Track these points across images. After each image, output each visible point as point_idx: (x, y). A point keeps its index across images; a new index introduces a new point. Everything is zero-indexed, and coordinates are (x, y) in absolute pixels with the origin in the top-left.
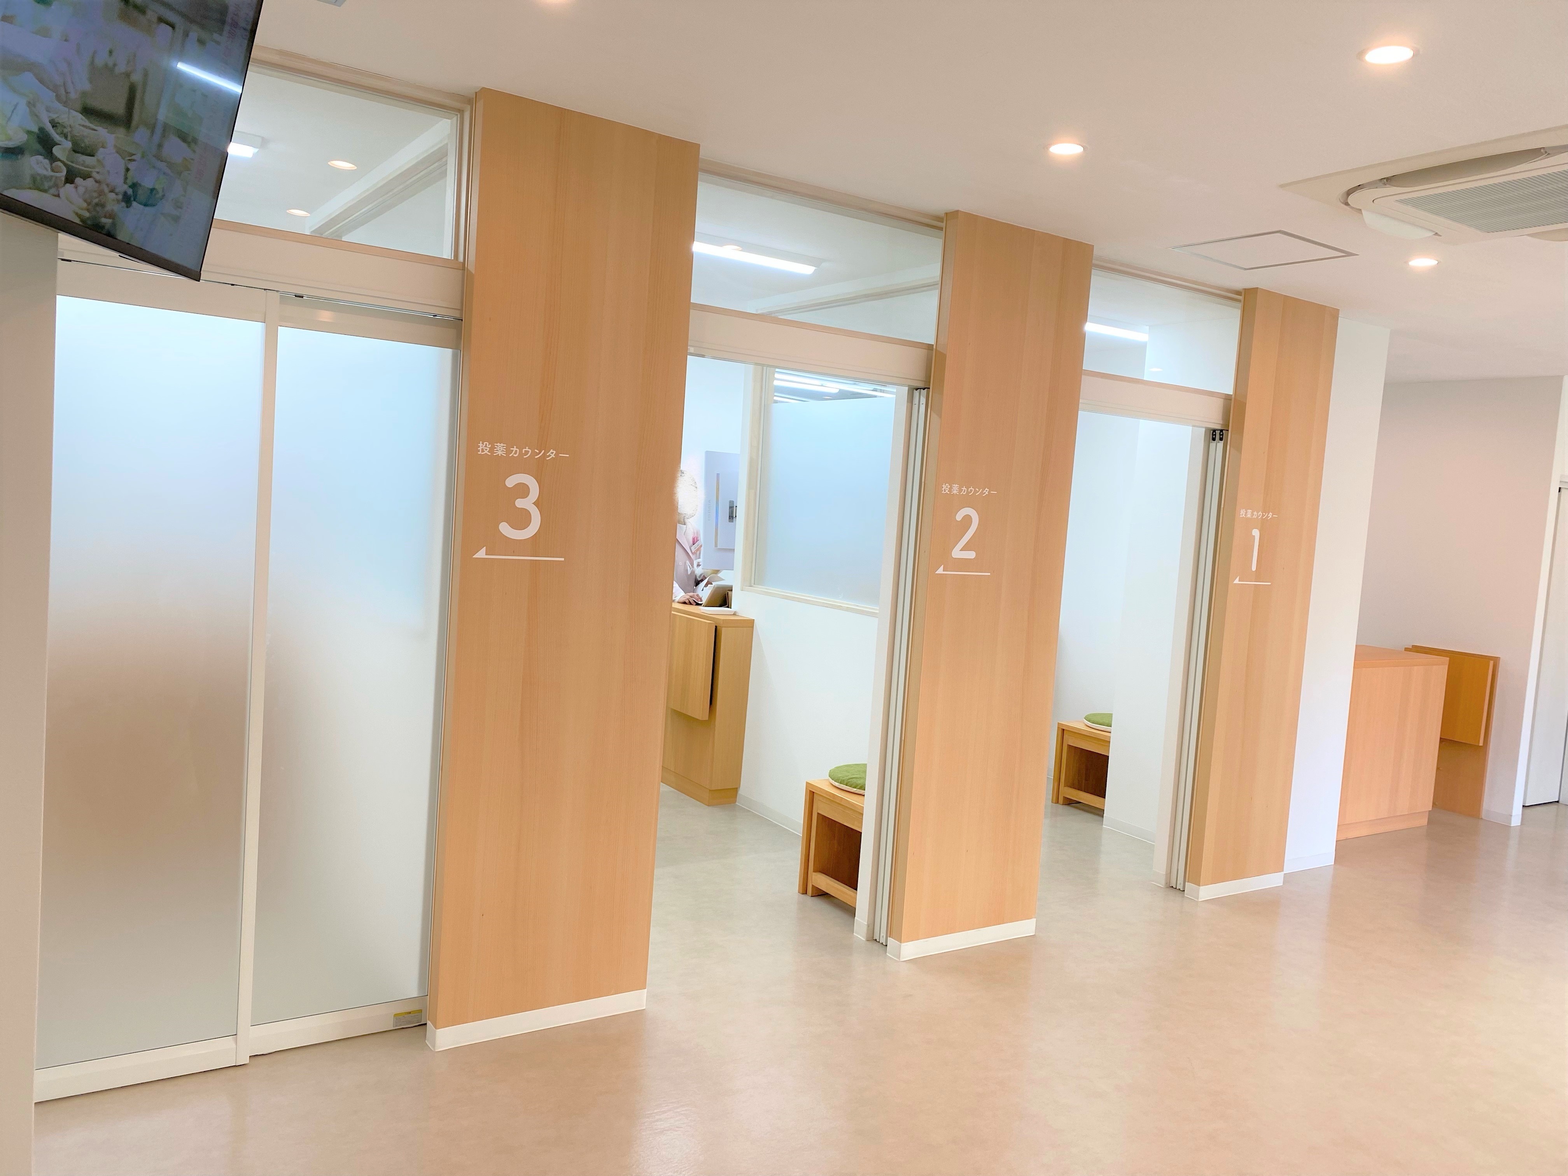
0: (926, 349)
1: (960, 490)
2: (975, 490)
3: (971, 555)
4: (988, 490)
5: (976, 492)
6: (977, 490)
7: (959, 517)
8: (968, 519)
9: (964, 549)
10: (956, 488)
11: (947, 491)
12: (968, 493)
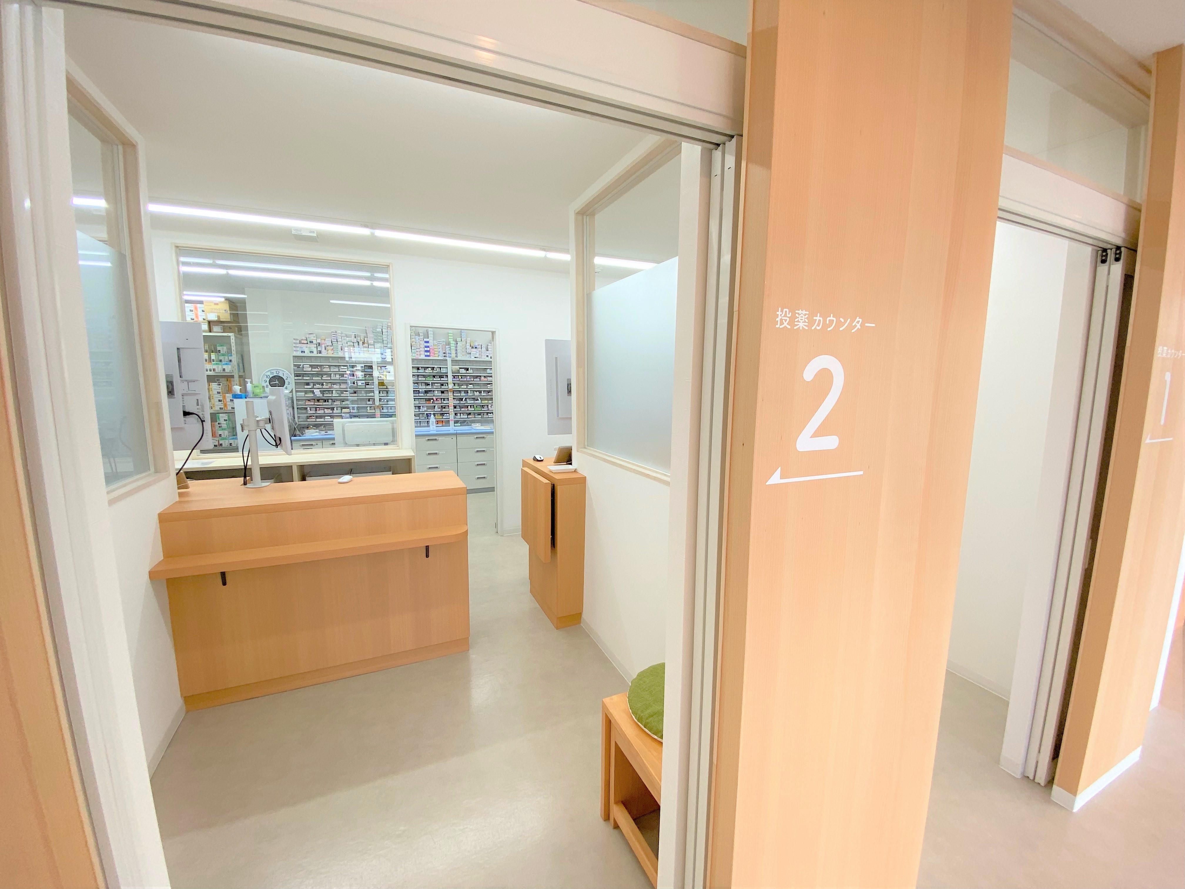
0: (733, 53)
1: (811, 322)
2: (838, 321)
3: (831, 442)
4: (860, 320)
5: (839, 324)
6: (842, 320)
7: (809, 374)
8: (825, 376)
9: (820, 432)
10: (802, 314)
11: (785, 324)
12: (825, 326)
